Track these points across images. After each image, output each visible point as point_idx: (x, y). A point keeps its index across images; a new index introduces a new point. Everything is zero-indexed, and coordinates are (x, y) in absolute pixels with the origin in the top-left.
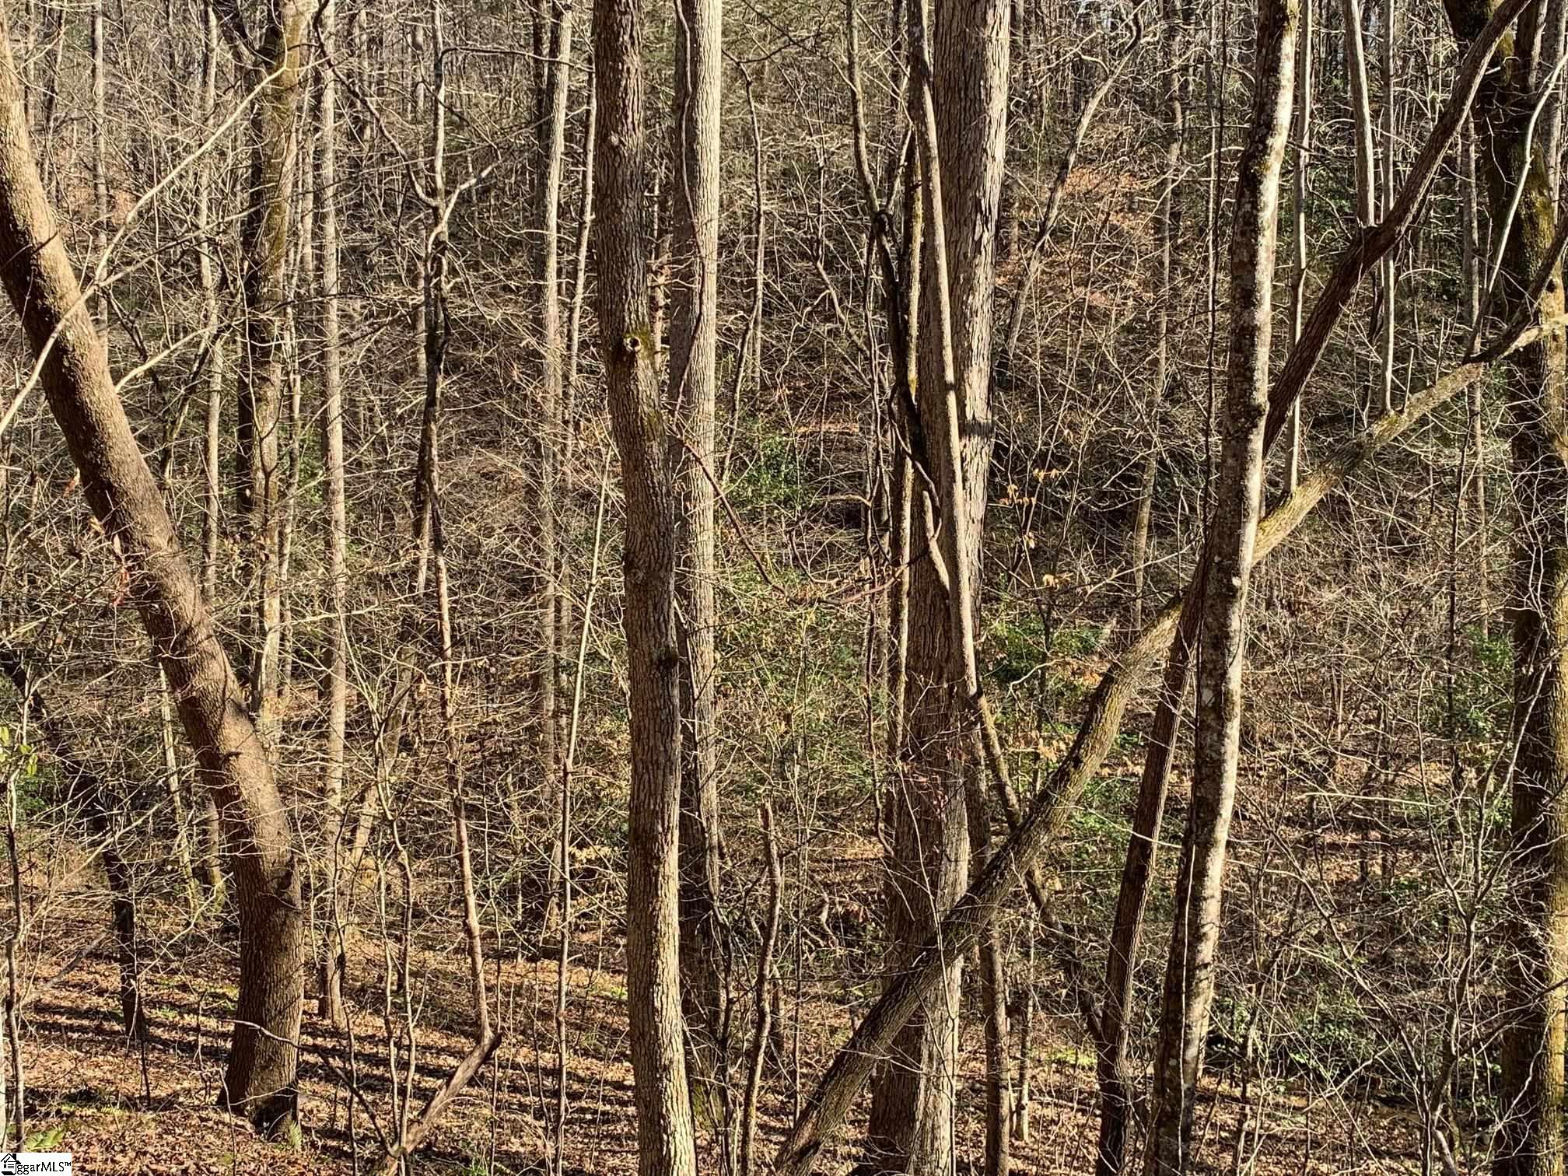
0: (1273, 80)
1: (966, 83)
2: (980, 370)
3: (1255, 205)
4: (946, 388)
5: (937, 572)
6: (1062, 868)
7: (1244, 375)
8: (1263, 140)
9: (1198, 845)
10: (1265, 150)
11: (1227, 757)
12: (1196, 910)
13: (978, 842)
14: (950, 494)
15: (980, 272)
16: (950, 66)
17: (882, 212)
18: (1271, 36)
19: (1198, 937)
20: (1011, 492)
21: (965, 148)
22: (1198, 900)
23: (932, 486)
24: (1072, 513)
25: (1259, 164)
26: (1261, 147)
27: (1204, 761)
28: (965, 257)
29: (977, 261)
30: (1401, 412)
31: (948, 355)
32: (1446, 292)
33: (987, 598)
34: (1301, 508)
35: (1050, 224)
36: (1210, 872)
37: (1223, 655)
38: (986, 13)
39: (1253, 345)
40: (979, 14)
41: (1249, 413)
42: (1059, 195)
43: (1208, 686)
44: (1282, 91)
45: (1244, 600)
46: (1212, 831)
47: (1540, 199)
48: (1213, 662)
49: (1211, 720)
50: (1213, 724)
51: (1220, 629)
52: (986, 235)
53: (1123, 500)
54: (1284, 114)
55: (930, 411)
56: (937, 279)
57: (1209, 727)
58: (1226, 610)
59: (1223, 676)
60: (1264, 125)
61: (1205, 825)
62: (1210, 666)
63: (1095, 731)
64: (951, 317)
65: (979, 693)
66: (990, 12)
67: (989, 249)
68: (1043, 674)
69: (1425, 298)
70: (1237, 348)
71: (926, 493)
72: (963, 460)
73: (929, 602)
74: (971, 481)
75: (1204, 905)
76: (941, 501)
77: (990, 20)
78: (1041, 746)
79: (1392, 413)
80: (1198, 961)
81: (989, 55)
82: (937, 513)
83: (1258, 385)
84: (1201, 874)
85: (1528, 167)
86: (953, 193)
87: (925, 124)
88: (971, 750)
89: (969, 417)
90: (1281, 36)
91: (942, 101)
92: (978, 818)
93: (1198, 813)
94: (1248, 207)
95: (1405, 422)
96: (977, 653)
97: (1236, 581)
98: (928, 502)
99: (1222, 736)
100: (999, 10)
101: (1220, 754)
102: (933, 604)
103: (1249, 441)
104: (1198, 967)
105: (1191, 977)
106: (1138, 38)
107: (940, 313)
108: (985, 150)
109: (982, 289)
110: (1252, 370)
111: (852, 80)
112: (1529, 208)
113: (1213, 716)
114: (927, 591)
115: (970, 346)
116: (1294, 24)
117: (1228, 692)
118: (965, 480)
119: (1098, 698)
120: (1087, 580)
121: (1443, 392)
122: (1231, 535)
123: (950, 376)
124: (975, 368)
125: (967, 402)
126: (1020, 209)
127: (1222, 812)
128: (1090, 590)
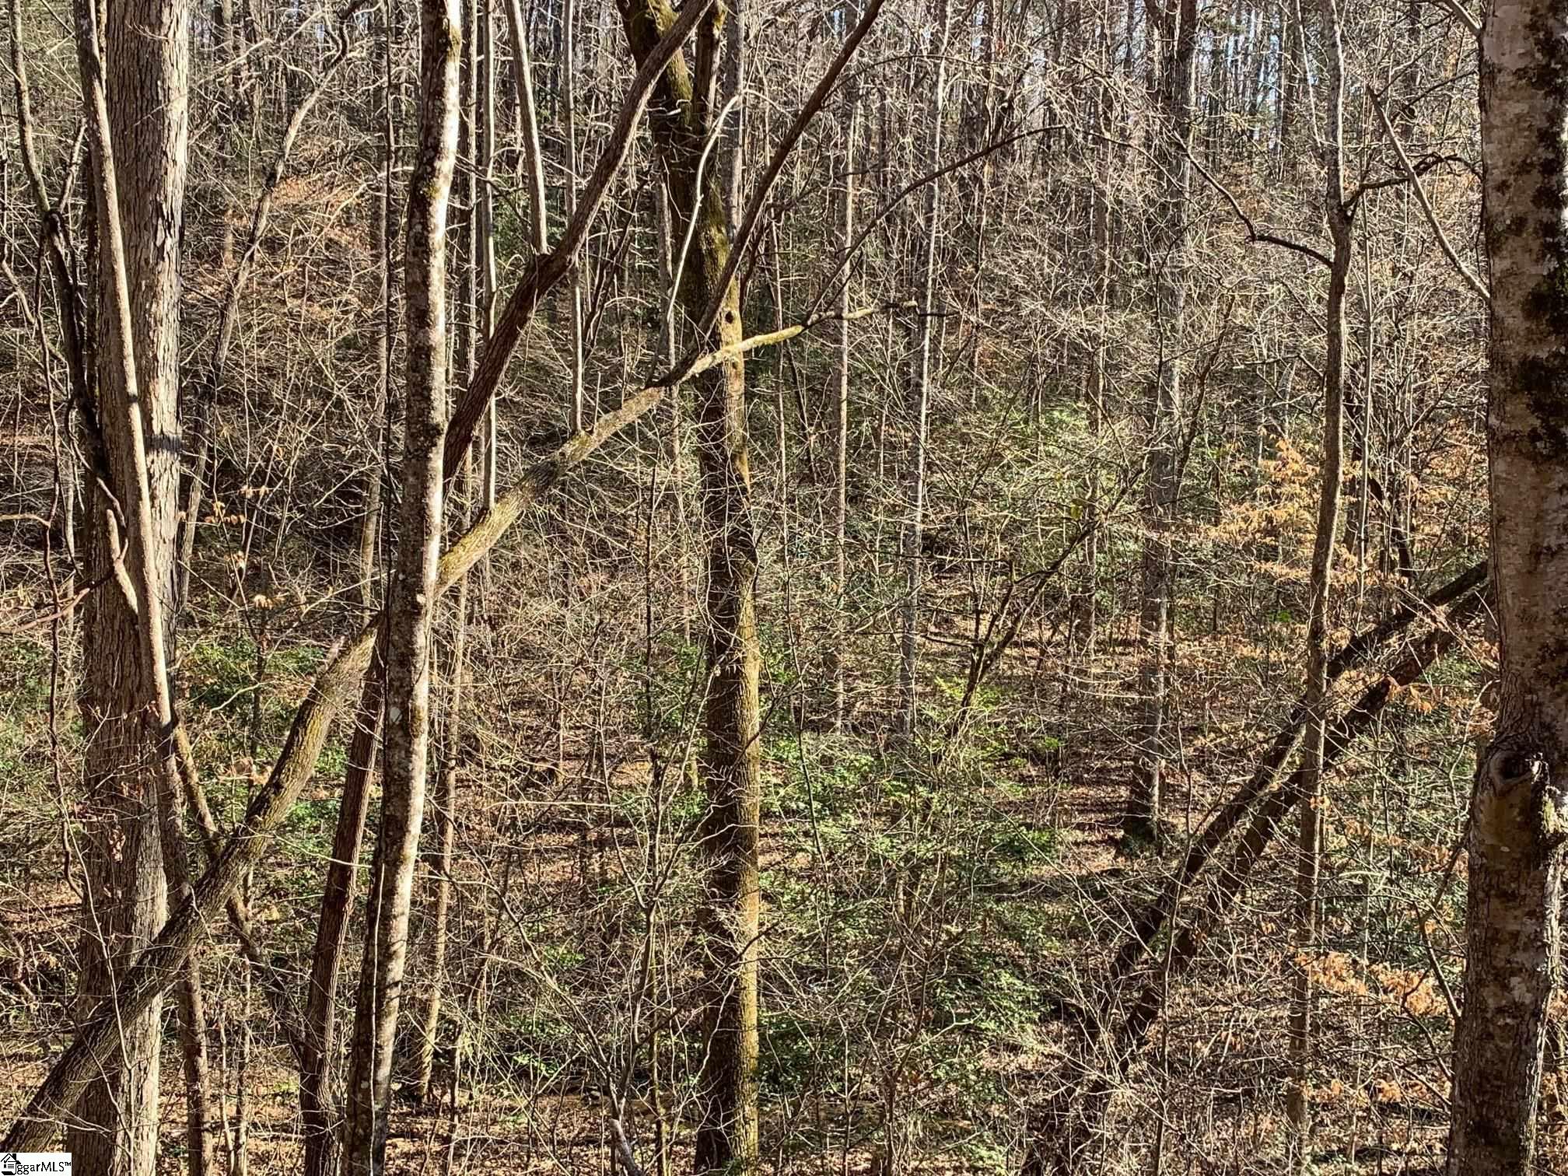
0: (438, 103)
1: (142, 82)
2: (168, 382)
3: (425, 226)
4: (129, 400)
5: (124, 595)
6: (280, 897)
7: (422, 394)
8: (431, 162)
9: (387, 863)
10: (433, 172)
11: (415, 773)
12: (386, 928)
13: (175, 879)
14: (136, 513)
15: (164, 279)
16: (124, 63)
17: (52, 212)
18: (435, 60)
19: (388, 955)
20: (217, 510)
21: (143, 150)
22: (387, 918)
23: (117, 504)
24: (285, 528)
25: (428, 186)
26: (429, 169)
27: (393, 779)
28: (147, 261)
29: (160, 268)
30: (591, 432)
31: (130, 366)
32: (651, 320)
33: (183, 621)
34: (500, 525)
35: (258, 233)
36: (399, 890)
37: (410, 672)
38: (161, 11)
39: (429, 365)
40: (154, 12)
41: (428, 431)
42: (267, 205)
43: (395, 703)
44: (447, 116)
45: (429, 617)
46: (401, 848)
47: (719, 236)
48: (401, 680)
49: (398, 737)
50: (401, 741)
51: (406, 646)
52: (169, 242)
53: (342, 517)
54: (450, 138)
55: (112, 424)
56: (115, 284)
57: (397, 744)
58: (412, 627)
59: (410, 693)
60: (431, 149)
61: (394, 843)
62: (396, 684)
63: (297, 754)
64: (133, 325)
65: (175, 721)
66: (166, 11)
67: (173, 256)
68: (257, 698)
69: (632, 325)
70: (414, 368)
71: (110, 512)
72: (150, 477)
73: (116, 628)
74: (161, 499)
75: (394, 923)
76: (127, 519)
77: (165, 19)
78: (254, 773)
79: (583, 433)
80: (389, 980)
81: (167, 55)
82: (123, 533)
83: (435, 404)
84: (391, 892)
85: (698, 205)
86: (131, 195)
87: (96, 121)
88: (165, 780)
89: (157, 430)
90: (444, 61)
91: (116, 98)
92: (174, 854)
93: (387, 830)
94: (419, 227)
95: (594, 443)
96: (171, 680)
97: (420, 598)
98: (113, 521)
99: (409, 753)
100: (176, 10)
101: (408, 771)
102: (122, 630)
103: (429, 459)
104: (390, 986)
105: (381, 996)
106: (344, 53)
107: (120, 320)
108: (165, 153)
109: (167, 296)
110: (429, 389)
111: (15, 69)
112: (709, 244)
113: (400, 733)
114: (114, 617)
115: (155, 358)
116: (457, 50)
117: (414, 710)
118: (153, 498)
119: (300, 719)
120: (303, 599)
121: (631, 412)
122: (414, 553)
123: (132, 387)
124: (162, 380)
125: (154, 415)
126: (233, 216)
127: (411, 828)
128: (305, 609)
